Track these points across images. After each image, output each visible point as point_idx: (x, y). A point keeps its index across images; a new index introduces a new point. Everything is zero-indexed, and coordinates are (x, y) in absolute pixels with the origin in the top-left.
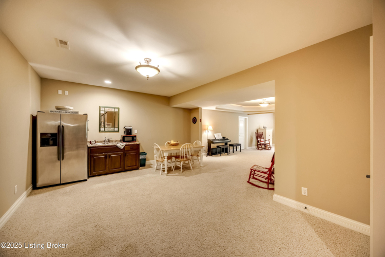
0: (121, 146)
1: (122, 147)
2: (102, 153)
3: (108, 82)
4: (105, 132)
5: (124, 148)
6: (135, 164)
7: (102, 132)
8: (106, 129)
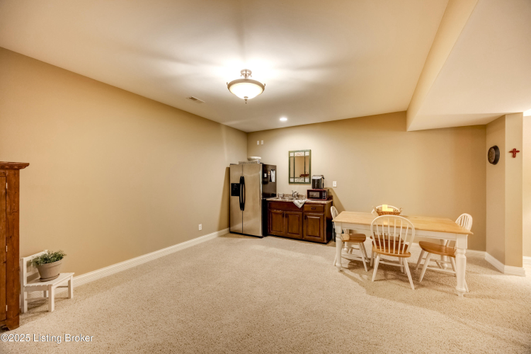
0: (298, 204)
1: (300, 206)
2: (279, 210)
3: (283, 119)
4: (294, 183)
5: (303, 206)
6: (318, 234)
7: (292, 183)
8: (296, 180)
